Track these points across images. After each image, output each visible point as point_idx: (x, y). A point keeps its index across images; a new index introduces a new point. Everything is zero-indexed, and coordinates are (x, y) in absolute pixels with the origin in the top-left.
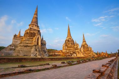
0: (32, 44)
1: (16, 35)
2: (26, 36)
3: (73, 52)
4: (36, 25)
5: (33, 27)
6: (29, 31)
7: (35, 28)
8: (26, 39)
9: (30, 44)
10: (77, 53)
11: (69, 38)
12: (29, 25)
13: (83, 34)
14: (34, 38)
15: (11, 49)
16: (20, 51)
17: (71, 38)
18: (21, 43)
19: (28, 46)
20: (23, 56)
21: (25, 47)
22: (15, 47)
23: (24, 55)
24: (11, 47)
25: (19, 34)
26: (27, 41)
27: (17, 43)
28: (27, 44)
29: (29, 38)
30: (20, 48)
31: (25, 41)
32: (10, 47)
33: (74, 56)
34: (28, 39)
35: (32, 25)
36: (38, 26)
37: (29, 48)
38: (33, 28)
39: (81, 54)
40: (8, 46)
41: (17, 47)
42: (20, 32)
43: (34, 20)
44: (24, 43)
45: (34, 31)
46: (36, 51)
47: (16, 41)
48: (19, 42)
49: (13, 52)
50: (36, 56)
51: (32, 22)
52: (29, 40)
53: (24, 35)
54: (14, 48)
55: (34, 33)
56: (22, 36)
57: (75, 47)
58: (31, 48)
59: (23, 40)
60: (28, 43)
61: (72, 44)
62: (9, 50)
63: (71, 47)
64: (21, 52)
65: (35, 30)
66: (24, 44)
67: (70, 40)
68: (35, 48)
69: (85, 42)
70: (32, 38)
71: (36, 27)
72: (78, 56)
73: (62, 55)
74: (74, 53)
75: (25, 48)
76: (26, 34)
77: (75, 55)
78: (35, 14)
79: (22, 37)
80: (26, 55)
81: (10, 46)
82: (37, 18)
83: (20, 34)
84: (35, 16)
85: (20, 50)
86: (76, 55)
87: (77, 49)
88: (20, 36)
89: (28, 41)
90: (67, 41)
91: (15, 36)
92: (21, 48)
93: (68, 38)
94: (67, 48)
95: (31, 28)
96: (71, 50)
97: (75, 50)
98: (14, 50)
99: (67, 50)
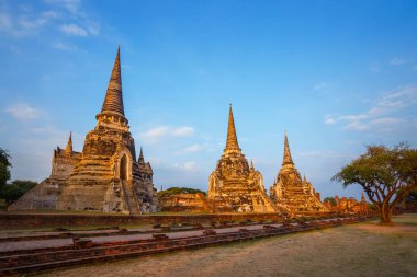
0: (106, 177)
2: (90, 154)
3: (242, 198)
4: (116, 117)
6: (95, 137)
7: (115, 125)
8: (91, 162)
9: (101, 175)
10: (254, 200)
12: (97, 117)
14: (112, 158)
15: (50, 192)
16: (73, 196)
17: (236, 151)
18: (76, 174)
19: (97, 183)
21: (87, 184)
22: (60, 185)
24: (51, 186)
25: (69, 145)
26: (92, 168)
27: (65, 174)
28: (91, 178)
29: (97, 157)
30: (72, 187)
31: (87, 167)
32: (46, 186)
33: (244, 210)
34: (96, 162)
35: (105, 117)
36: (124, 120)
37: (99, 187)
38: (109, 126)
39: (267, 204)
41: (66, 185)
42: (71, 139)
43: (113, 99)
44: (83, 174)
45: (112, 137)
47: (62, 167)
48: (70, 170)
49: (57, 198)
50: (119, 211)
51: (105, 106)
52: (98, 165)
53: (85, 150)
54: (57, 187)
55: (112, 141)
56: (77, 153)
57: (250, 182)
58: (106, 189)
59: (82, 165)
60: (94, 175)
61: (238, 171)
63: (235, 182)
64: (76, 199)
65: (115, 133)
66: (85, 177)
67: (233, 159)
68: (115, 188)
69: (291, 162)
70: (108, 159)
71: (119, 123)
74: (245, 201)
75: (88, 187)
76: (88, 145)
77: (248, 208)
78: (112, 79)
79: (78, 156)
81: (47, 181)
82: (119, 93)
83: (71, 147)
84: (115, 85)
85: (74, 193)
86: (252, 207)
87: (255, 190)
88: (73, 153)
89: (96, 168)
91: (58, 152)
92: (77, 187)
93: (228, 152)
94: (221, 185)
95: (101, 128)
96: (236, 193)
97: (250, 191)
98: (60, 193)
99: (224, 192)
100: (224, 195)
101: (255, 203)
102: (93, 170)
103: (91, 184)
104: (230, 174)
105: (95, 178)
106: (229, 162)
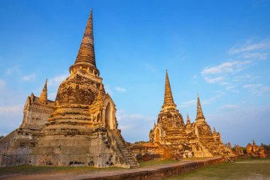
0: (89, 127)
1: (34, 97)
2: (68, 102)
3: (183, 146)
5: (84, 72)
6: (73, 86)
7: (90, 76)
8: (69, 110)
9: (83, 124)
10: (193, 147)
11: (169, 107)
12: (72, 68)
13: (198, 99)
14: (95, 107)
16: (53, 148)
17: (173, 107)
18: (53, 124)
19: (79, 134)
20: (67, 164)
21: (69, 134)
22: (34, 135)
23: (71, 163)
24: (23, 137)
25: (44, 93)
26: (72, 116)
27: (40, 123)
28: (72, 127)
29: (76, 105)
30: (51, 138)
31: (66, 116)
32: (18, 137)
33: (187, 156)
34: (75, 111)
35: (81, 68)
36: (97, 72)
37: (82, 137)
38: (85, 76)
39: (205, 150)
40: (12, 134)
42: (46, 87)
43: (86, 52)
44: (63, 123)
45: (91, 87)
46: (109, 147)
47: (37, 115)
48: (45, 119)
49: (31, 151)
50: (112, 164)
51: (79, 57)
52: (78, 114)
54: (30, 137)
55: (90, 90)
56: (51, 102)
57: (188, 132)
58: (89, 139)
59: (59, 114)
60: (76, 123)
61: (177, 123)
62: (16, 147)
63: (176, 133)
64: (57, 151)
65: (93, 82)
66: (65, 126)
67: (173, 114)
69: (203, 118)
70: (87, 108)
71: (93, 74)
72: (196, 156)
73: (164, 156)
74: (186, 148)
75: (69, 137)
76: (64, 93)
77: (190, 154)
78: (85, 35)
79: (53, 105)
80: (76, 163)
81: (20, 131)
82: (92, 47)
83: (46, 96)
84: (87, 40)
85: (53, 144)
86: (193, 153)
87: (193, 139)
88: (48, 102)
89: (76, 116)
90: (163, 117)
92: (57, 137)
93: (166, 108)
94: (165, 135)
95: (79, 77)
96: (178, 142)
97: (189, 139)
98: (33, 144)
99: (168, 140)
100: (168, 143)
101: (194, 150)
102: (73, 118)
103: (73, 135)
104: (171, 126)
105: (76, 127)
106: (170, 116)
